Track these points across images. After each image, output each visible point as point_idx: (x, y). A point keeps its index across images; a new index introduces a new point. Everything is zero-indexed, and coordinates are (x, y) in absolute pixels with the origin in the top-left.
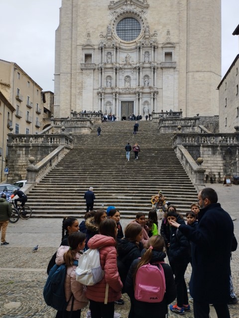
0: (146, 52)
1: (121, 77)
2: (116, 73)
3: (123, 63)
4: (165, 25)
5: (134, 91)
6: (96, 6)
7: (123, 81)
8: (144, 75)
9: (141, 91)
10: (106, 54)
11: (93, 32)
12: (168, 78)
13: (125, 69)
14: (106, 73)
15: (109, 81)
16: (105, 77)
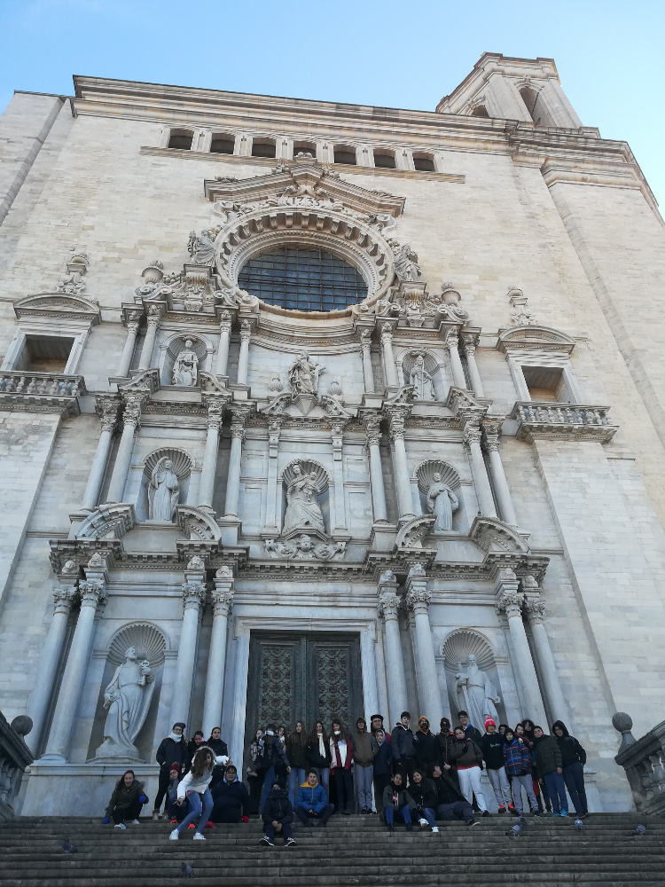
0: (412, 357)
1: (257, 467)
2: (225, 441)
3: (275, 394)
4: (489, 275)
5: (357, 553)
6: (147, 185)
7: (274, 490)
8: (419, 459)
9: (418, 547)
10: (167, 343)
11: (104, 259)
12: (582, 489)
13: (286, 421)
14: (153, 432)
15: (169, 479)
16: (140, 459)
